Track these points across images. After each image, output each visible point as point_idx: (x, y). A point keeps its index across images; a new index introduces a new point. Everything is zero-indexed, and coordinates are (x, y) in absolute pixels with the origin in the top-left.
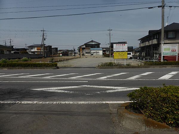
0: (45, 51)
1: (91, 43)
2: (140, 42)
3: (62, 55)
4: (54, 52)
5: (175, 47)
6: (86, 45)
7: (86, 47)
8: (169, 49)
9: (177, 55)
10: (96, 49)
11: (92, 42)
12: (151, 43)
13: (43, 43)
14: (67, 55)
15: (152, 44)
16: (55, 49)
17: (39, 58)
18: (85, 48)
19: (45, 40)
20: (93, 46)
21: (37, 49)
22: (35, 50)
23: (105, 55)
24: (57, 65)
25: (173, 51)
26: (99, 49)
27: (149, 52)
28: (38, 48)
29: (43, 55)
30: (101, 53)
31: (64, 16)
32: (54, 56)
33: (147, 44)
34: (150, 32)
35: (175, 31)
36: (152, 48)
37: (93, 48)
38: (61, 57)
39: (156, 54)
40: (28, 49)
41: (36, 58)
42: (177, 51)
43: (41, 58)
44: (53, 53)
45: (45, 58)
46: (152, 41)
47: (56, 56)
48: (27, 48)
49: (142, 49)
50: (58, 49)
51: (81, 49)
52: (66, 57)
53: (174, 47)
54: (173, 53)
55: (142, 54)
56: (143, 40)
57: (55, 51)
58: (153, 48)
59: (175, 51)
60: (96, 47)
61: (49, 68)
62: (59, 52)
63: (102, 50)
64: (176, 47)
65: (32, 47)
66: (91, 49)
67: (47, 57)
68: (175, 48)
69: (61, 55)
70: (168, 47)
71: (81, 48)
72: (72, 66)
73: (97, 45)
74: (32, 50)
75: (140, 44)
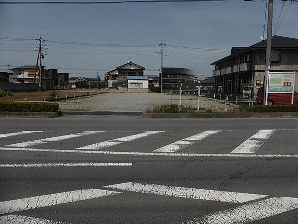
0: (44, 78)
1: (128, 67)
2: (215, 67)
3: (77, 87)
4: (61, 81)
5: (290, 76)
6: (119, 69)
7: (119, 73)
8: (279, 81)
9: (293, 92)
10: (136, 77)
11: (131, 65)
12: (236, 69)
13: (39, 64)
14: (87, 87)
15: (238, 71)
16: (64, 75)
17: (32, 92)
18: (117, 75)
19: (43, 58)
20: (132, 73)
21: (28, 74)
22: (25, 75)
23: (152, 89)
24: (58, 108)
25: (286, 84)
26: (142, 77)
27: (230, 85)
28: (30, 73)
29: (40, 86)
30: (146, 84)
31: (76, 3)
32: (62, 87)
33: (228, 71)
34: (233, 50)
35: (279, 50)
36: (238, 78)
37: (132, 76)
38: (73, 91)
39: (247, 89)
40: (12, 74)
41: (25, 91)
42: (293, 85)
43: (35, 90)
44: (59, 83)
45: (43, 90)
46: (239, 66)
47: (65, 87)
48: (11, 72)
49: (218, 80)
50: (70, 77)
51: (111, 77)
52: (84, 91)
53: (288, 78)
54: (286, 88)
55: (219, 90)
56: (220, 64)
57: (64, 78)
58: (240, 78)
59: (289, 84)
60: (137, 74)
61: (39, 114)
62: (70, 82)
63: (147, 80)
64: (292, 77)
65: (19, 70)
66: (129, 77)
67: (48, 89)
68: (290, 80)
69: (74, 86)
70: (278, 78)
71: (110, 75)
72: (91, 111)
73: (139, 72)
74: (20, 76)
75: (214, 71)
